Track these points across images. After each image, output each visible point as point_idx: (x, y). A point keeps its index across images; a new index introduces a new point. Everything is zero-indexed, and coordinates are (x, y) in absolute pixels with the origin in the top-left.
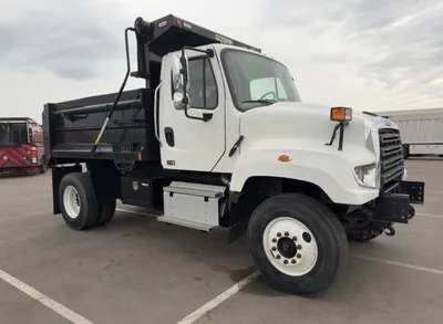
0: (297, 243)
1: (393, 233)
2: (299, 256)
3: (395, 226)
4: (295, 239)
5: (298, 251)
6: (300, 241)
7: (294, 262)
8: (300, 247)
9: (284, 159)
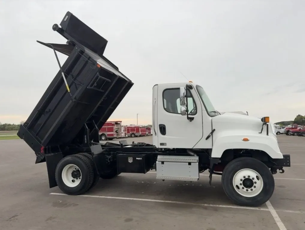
0: (254, 181)
1: (283, 171)
2: (255, 187)
3: (284, 168)
4: (253, 179)
5: (254, 185)
6: (255, 180)
7: (252, 190)
8: (255, 183)
9: (246, 140)
